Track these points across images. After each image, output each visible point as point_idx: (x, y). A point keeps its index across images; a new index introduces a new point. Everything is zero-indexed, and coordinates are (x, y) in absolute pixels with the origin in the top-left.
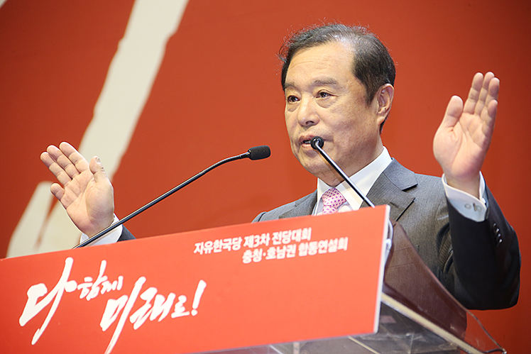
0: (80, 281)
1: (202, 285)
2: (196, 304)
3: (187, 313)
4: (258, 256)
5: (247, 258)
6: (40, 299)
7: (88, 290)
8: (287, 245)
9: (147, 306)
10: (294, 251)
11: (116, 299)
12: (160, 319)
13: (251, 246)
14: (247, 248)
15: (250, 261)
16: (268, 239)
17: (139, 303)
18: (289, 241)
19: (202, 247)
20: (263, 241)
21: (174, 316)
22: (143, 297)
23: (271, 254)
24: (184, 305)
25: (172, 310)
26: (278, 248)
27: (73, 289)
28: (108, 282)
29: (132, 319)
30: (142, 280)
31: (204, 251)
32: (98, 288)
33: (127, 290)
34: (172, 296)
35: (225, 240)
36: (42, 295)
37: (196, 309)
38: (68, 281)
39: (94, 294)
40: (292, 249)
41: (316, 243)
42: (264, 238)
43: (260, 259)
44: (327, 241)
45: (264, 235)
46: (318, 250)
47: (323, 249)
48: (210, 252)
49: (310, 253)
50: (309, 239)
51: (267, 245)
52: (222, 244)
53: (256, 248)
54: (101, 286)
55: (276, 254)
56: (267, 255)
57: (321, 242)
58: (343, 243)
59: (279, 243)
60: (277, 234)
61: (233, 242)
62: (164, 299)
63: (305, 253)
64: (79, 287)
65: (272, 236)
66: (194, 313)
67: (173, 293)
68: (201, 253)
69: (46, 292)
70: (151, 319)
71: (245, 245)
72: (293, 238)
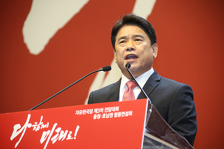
0: (33, 124)
1: (78, 127)
2: (75, 135)
3: (72, 138)
4: (99, 116)
5: (95, 117)
6: (18, 130)
7: (36, 127)
8: (110, 113)
9: (58, 135)
10: (112, 116)
11: (46, 131)
12: (62, 140)
13: (96, 112)
15: (96, 118)
17: (55, 133)
18: (111, 111)
19: (78, 112)
21: (67, 139)
22: (56, 131)
23: (104, 117)
24: (71, 135)
25: (67, 137)
26: (107, 114)
27: (31, 127)
28: (43, 125)
29: (52, 140)
30: (56, 124)
31: (79, 114)
33: (50, 128)
34: (67, 131)
37: (76, 137)
38: (29, 123)
39: (38, 129)
40: (112, 114)
41: (121, 112)
42: (102, 110)
43: (100, 118)
44: (125, 112)
45: (101, 108)
46: (121, 115)
47: (123, 115)
48: (81, 114)
49: (118, 116)
50: (118, 111)
51: (102, 112)
52: (86, 111)
53: (98, 113)
54: (41, 126)
55: (106, 116)
56: (102, 117)
57: (123, 112)
58: (130, 113)
59: (107, 112)
60: (106, 108)
61: (90, 111)
62: (64, 132)
63: (116, 117)
64: (33, 126)
65: (104, 109)
66: (75, 138)
67: (67, 130)
68: (78, 115)
69: (20, 127)
70: (59, 140)
71: (94, 112)
72: (112, 110)
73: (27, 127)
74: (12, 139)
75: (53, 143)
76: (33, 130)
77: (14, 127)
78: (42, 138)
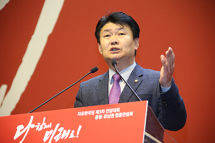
0: (36, 124)
1: (80, 127)
2: (78, 134)
3: (75, 137)
4: (100, 117)
5: (97, 118)
6: (21, 130)
7: (39, 128)
8: (111, 113)
9: (60, 134)
10: (113, 116)
11: (49, 131)
12: (65, 139)
13: (98, 113)
14: (97, 114)
15: (98, 119)
16: (104, 111)
17: (57, 133)
19: (80, 113)
20: (102, 112)
21: (70, 137)
22: (59, 130)
23: (105, 116)
24: (74, 134)
25: (69, 135)
26: (108, 115)
27: (34, 127)
28: (46, 125)
29: (55, 138)
30: (58, 125)
32: (43, 127)
33: (53, 128)
34: (69, 131)
35: (89, 111)
36: (22, 129)
38: (32, 124)
39: (41, 129)
40: (113, 115)
41: (122, 113)
42: (103, 111)
43: (101, 118)
44: (125, 113)
45: (103, 110)
46: (122, 116)
47: (124, 115)
48: (83, 115)
49: (119, 117)
50: (119, 112)
51: (104, 113)
52: (87, 112)
53: (100, 114)
54: (43, 126)
55: (107, 117)
56: (104, 117)
57: (123, 113)
58: (131, 114)
59: (108, 113)
60: (107, 109)
61: (92, 112)
62: (66, 132)
63: (118, 117)
64: (36, 126)
65: (105, 110)
66: (77, 137)
67: (70, 129)
68: (80, 116)
69: (23, 128)
70: (62, 138)
71: (96, 113)
72: (113, 111)
73: (30, 127)
74: (15, 138)
75: (56, 141)
76: (36, 130)
77: (17, 128)
78: (45, 137)
